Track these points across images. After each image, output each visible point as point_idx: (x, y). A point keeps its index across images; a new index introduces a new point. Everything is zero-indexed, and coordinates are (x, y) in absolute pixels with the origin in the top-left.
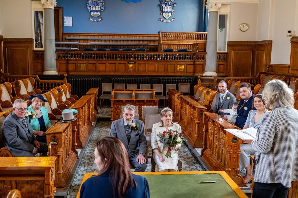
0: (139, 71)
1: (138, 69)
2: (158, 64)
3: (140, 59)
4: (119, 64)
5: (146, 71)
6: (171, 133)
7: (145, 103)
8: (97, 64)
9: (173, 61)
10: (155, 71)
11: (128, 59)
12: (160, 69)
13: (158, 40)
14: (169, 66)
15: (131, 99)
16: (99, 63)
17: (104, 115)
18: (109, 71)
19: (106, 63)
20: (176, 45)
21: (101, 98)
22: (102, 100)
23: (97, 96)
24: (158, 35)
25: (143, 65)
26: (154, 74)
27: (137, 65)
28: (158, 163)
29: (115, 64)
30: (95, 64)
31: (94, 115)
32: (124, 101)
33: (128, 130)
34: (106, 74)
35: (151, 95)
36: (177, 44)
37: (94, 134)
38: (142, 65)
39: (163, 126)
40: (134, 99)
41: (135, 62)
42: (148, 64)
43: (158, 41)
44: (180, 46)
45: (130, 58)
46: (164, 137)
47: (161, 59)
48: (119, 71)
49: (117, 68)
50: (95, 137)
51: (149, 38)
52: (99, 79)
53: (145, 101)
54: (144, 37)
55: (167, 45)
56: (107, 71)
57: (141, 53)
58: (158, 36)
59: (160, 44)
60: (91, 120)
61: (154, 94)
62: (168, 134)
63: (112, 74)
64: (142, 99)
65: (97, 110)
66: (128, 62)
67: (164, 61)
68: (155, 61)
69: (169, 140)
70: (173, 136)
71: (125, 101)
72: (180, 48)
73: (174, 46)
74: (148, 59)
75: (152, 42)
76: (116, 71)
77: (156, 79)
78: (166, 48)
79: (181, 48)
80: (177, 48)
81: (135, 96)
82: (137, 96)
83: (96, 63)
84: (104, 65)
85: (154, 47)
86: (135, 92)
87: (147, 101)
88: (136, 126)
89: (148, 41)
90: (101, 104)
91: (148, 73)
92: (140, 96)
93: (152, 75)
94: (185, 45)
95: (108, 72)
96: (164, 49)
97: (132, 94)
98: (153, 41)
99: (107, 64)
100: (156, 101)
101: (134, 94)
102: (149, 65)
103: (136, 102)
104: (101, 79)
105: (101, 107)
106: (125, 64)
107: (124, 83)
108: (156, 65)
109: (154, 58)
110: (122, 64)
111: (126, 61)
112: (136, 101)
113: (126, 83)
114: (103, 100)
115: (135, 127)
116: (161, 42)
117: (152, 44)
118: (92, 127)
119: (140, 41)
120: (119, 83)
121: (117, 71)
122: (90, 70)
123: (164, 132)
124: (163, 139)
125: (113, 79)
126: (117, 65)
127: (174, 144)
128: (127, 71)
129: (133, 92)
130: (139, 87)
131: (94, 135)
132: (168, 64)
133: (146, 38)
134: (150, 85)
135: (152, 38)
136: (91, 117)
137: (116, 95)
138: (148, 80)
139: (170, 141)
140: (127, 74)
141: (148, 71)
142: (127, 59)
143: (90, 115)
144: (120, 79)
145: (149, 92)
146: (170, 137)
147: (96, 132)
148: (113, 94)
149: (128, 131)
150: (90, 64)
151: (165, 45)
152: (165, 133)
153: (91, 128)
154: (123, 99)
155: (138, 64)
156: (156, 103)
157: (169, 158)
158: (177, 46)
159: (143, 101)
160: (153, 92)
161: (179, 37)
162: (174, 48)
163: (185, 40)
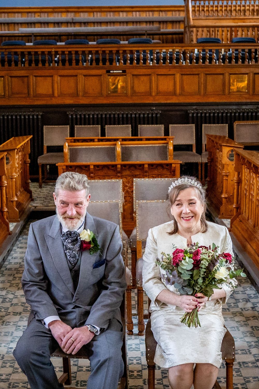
0: (134, 93)
1: (133, 87)
2: (182, 75)
3: (138, 63)
4: (84, 76)
5: (154, 94)
6: (197, 253)
7: (146, 172)
8: (31, 77)
9: (219, 66)
10: (174, 94)
11: (108, 63)
12: (187, 88)
13: (183, 19)
14: (209, 78)
15: (111, 161)
16: (35, 76)
17: (45, 204)
18: (62, 95)
19: (52, 76)
20: (229, 29)
21: (40, 161)
22: (44, 166)
23: (28, 156)
24: (183, 7)
25: (145, 79)
26: (174, 100)
27: (129, 77)
28: (162, 344)
29: (76, 76)
30: (26, 79)
31: (19, 204)
32: (92, 167)
33: (70, 246)
34: (54, 101)
35: (163, 151)
36: (231, 27)
37: (16, 252)
38: (142, 78)
39: (176, 231)
40: (119, 162)
41: (124, 71)
42: (158, 75)
43: (183, 21)
44: (238, 31)
45: (111, 61)
46: (177, 265)
47: (191, 63)
48: (85, 94)
49: (80, 87)
50: (16, 261)
51: (163, 16)
52: (37, 116)
53: (146, 166)
54: (151, 13)
55: (205, 29)
56: (56, 95)
57: (140, 49)
58: (183, 11)
59: (188, 27)
60: (5, 217)
61: (171, 148)
62: (189, 258)
63: (69, 101)
64: (138, 162)
65: (30, 192)
66: (108, 72)
67: (195, 67)
68: (175, 67)
69: (192, 276)
70: (205, 264)
71: (94, 166)
72: (236, 35)
73: (223, 31)
74: (158, 63)
75: (170, 25)
76: (78, 95)
77: (178, 113)
78: (204, 36)
79: (241, 34)
80: (231, 35)
81: (123, 153)
82: (126, 153)
83: (27, 76)
84: (49, 79)
85: (174, 36)
86: (121, 144)
87: (151, 165)
88: (94, 240)
89: (160, 22)
90: (43, 178)
91: (157, 98)
92: (134, 155)
93: (169, 102)
94: (251, 29)
95: (59, 96)
96: (197, 39)
97: (114, 149)
98: (173, 22)
99: (57, 79)
100: (173, 165)
101: (119, 149)
102: (159, 77)
103: (121, 168)
104: (42, 116)
105: (43, 185)
106: (101, 75)
107: (98, 124)
108: (178, 76)
109: (171, 59)
110: (93, 78)
111: (102, 68)
112: (124, 166)
113: (104, 123)
114: (48, 167)
115: (90, 243)
116: (192, 23)
117: (169, 29)
118: (10, 234)
119: (140, 22)
120: (85, 125)
121: (81, 94)
122: (13, 93)
123: (177, 252)
124: (175, 272)
125: (72, 115)
126: (81, 79)
127: (206, 286)
128: (105, 93)
129: (115, 145)
130: (135, 132)
131: (15, 255)
132: (206, 74)
133: (156, 16)
134: (162, 127)
135: (169, 16)
136: (6, 210)
137: (74, 153)
138: (157, 114)
139: (195, 278)
140: (105, 102)
141: (158, 93)
142: (104, 63)
143: (4, 205)
144: (89, 115)
145: (158, 144)
146: (197, 264)
147: (21, 248)
148: (66, 150)
149: (70, 249)
150: (13, 79)
151: (200, 29)
152: (181, 254)
153: (5, 238)
154: (89, 163)
155: (133, 75)
156: (174, 171)
157: (193, 328)
158: (231, 31)
159: (141, 166)
160: (168, 143)
161: (235, 10)
162: (224, 36)
163: (250, 17)
